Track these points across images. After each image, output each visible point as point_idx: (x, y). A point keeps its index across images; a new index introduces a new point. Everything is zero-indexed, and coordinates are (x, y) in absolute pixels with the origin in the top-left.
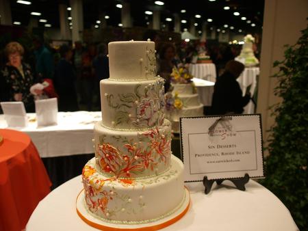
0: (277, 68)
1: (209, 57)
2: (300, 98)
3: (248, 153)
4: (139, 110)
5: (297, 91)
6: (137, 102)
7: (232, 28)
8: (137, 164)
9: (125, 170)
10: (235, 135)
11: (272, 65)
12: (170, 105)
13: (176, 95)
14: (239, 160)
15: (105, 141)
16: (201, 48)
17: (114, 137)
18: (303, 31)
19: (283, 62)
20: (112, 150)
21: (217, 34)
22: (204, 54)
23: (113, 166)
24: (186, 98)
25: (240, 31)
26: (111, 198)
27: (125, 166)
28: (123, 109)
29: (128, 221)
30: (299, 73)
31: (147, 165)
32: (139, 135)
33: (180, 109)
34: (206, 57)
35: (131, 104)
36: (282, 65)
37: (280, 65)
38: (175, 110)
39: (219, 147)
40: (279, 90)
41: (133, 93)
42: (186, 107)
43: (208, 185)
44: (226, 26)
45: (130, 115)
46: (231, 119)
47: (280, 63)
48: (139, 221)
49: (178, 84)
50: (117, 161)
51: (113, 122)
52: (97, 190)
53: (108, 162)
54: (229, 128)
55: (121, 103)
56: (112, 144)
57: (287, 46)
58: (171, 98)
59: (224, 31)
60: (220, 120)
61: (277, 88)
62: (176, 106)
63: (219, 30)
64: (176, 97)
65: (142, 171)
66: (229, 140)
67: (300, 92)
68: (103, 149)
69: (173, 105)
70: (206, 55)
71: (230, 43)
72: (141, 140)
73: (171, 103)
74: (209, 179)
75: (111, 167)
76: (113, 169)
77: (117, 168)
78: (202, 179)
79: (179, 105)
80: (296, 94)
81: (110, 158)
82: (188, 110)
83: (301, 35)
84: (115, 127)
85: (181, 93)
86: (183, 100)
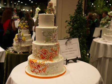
0: (67, 23)
1: (18, 17)
2: (77, 34)
3: (76, 50)
4: (54, 36)
5: (76, 31)
6: (53, 34)
7: (22, 3)
8: (54, 54)
9: (50, 57)
10: (72, 45)
11: (65, 22)
12: (20, 39)
13: (23, 35)
14: (74, 53)
15: (43, 48)
16: (14, 13)
17: (47, 46)
18: (76, 10)
19: (69, 21)
20: (46, 51)
21: (15, 5)
22: (16, 16)
23: (46, 56)
24: (27, 36)
25: (26, 4)
26: (48, 67)
27: (50, 56)
28: (49, 36)
29: (53, 74)
30: (76, 25)
31: (56, 55)
32: (55, 45)
33: (25, 41)
34: (17, 17)
35: (51, 35)
36: (69, 22)
37: (68, 22)
38: (23, 41)
39: (69, 49)
40: (68, 31)
41: (52, 31)
42: (27, 40)
43: (67, 62)
44: (19, 1)
45: (51, 38)
46: (71, 39)
47: (68, 21)
48: (56, 73)
49: (22, 30)
50: (48, 54)
51: (45, 41)
52: (42, 65)
53: (44, 55)
54: (71, 43)
55: (48, 34)
56: (46, 49)
57: (70, 15)
58: (20, 36)
59: (18, 4)
60: (68, 40)
61: (67, 30)
62: (23, 40)
63: (15, 3)
64: (23, 36)
65: (55, 57)
66: (71, 46)
67: (77, 31)
68: (42, 51)
69: (22, 39)
70: (17, 16)
71: (22, 10)
72: (55, 46)
73: (21, 38)
74: (67, 60)
75: (45, 57)
76: (46, 58)
77: (47, 57)
78: (66, 60)
79: (24, 39)
80: (75, 32)
81: (45, 54)
82: (28, 41)
83: (75, 11)
84: (45, 43)
85: (24, 34)
86: (26, 37)
